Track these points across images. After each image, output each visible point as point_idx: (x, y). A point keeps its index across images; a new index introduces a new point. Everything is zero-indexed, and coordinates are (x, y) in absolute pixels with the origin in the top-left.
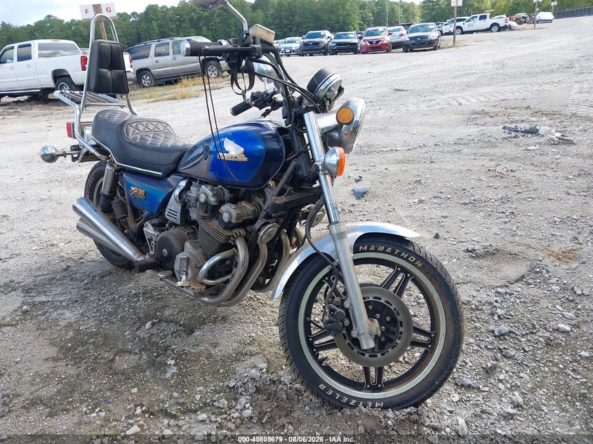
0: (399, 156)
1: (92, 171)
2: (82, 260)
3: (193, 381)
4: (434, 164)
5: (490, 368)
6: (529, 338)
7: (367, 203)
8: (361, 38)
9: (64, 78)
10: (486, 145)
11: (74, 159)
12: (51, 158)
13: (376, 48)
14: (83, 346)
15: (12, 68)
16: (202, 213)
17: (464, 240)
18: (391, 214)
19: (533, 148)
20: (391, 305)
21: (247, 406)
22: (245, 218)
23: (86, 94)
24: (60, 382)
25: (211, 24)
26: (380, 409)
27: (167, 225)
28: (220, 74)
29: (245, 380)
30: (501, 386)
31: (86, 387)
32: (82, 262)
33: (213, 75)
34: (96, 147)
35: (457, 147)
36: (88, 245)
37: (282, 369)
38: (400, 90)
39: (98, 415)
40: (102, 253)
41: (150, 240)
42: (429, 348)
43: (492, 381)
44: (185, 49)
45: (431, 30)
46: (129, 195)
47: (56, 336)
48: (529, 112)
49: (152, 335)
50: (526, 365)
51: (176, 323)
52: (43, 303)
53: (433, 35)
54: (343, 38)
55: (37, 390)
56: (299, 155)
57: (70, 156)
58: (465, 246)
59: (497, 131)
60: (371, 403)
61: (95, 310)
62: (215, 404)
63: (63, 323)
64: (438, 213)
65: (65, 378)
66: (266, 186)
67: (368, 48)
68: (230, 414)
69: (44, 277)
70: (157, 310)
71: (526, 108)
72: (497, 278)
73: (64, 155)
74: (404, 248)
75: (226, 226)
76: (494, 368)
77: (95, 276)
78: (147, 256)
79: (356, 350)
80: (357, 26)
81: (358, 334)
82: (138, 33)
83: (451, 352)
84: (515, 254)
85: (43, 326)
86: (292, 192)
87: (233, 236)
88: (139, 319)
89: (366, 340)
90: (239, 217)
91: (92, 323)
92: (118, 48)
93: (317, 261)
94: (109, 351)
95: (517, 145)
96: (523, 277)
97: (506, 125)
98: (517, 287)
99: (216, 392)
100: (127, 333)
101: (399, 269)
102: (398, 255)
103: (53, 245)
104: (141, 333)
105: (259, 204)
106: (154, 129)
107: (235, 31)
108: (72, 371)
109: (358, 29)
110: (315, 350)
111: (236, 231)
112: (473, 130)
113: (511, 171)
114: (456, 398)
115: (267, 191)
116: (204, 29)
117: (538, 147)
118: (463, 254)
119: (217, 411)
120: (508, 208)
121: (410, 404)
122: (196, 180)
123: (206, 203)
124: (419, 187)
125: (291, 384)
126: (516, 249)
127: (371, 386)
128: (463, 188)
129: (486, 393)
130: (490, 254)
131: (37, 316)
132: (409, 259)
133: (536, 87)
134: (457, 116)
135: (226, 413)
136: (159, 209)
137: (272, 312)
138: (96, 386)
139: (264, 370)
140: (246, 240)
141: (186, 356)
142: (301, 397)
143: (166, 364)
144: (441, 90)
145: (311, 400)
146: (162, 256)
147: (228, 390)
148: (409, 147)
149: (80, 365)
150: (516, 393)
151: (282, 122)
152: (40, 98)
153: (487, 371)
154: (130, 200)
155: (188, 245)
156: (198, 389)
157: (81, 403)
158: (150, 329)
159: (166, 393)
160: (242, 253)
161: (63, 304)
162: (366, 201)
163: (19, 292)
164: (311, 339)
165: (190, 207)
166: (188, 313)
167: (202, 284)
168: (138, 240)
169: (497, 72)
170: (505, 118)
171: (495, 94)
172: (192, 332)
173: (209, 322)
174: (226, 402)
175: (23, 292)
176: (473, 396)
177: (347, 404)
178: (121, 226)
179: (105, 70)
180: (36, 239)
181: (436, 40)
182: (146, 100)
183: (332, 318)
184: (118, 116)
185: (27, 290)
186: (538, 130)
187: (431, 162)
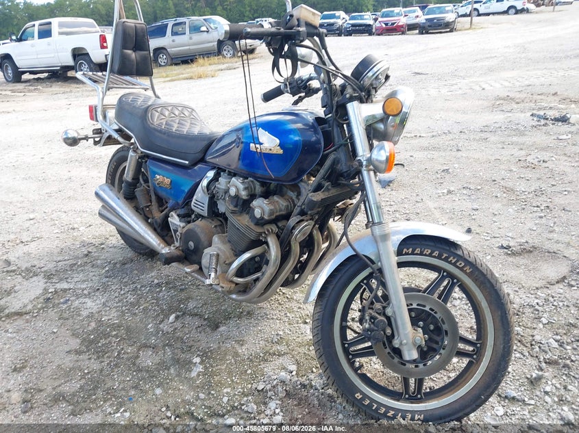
0: (424, 142)
1: (114, 156)
2: (102, 246)
3: (220, 382)
4: (460, 153)
5: (535, 378)
6: (575, 346)
7: (394, 193)
8: (376, 20)
9: (82, 57)
10: (514, 133)
11: (96, 143)
12: (73, 142)
13: (392, 30)
14: (106, 339)
15: (33, 46)
16: (232, 207)
17: (498, 235)
18: (419, 205)
19: (564, 137)
20: (436, 313)
21: (277, 411)
22: (278, 214)
23: (109, 76)
24: (82, 377)
25: (226, 3)
26: (420, 422)
27: (193, 216)
28: (236, 53)
29: (275, 383)
30: (547, 398)
31: (109, 384)
32: (103, 248)
33: (229, 55)
34: (119, 131)
35: (483, 135)
36: (108, 230)
37: (312, 372)
38: (419, 74)
39: (122, 416)
40: (123, 239)
41: (176, 231)
42: (474, 359)
43: (538, 393)
44: (224, 32)
45: (447, 12)
46: (153, 184)
47: (78, 327)
48: (557, 99)
49: (176, 329)
50: (573, 377)
51: (201, 316)
52: (65, 290)
53: (450, 17)
54: (358, 19)
55: (60, 386)
56: (339, 148)
57: (92, 139)
58: (499, 242)
59: (525, 118)
60: (410, 416)
61: (117, 299)
62: (243, 407)
63: (85, 313)
64: (468, 205)
65: (88, 373)
66: (301, 181)
67: (383, 29)
68: (259, 420)
69: (64, 262)
70: (180, 302)
71: (553, 95)
72: (535, 277)
73: (86, 138)
74: (452, 252)
75: (257, 222)
76: (539, 378)
77: (116, 263)
78: (172, 248)
79: (396, 360)
80: (370, 7)
81: (401, 344)
82: (155, 12)
83: (499, 365)
84: (554, 253)
85: (65, 315)
86: (330, 187)
87: (265, 233)
88: (163, 311)
89: (409, 350)
90: (271, 213)
91: (114, 314)
92: (142, 29)
93: (355, 263)
94: (132, 345)
95: (547, 133)
96: (564, 278)
97: (534, 112)
98: (559, 289)
99: (244, 394)
100: (150, 326)
101: (445, 274)
102: (446, 260)
103: (74, 229)
104: (165, 327)
105: (292, 198)
106: (179, 114)
107: (250, 11)
108: (95, 366)
109: (372, 10)
110: (350, 357)
111: (268, 227)
112: (499, 118)
113: (544, 161)
114: (501, 411)
115: (302, 185)
116: (219, 8)
117: (570, 136)
118: (497, 250)
119: (245, 415)
120: (542, 201)
121: (453, 417)
122: (224, 171)
123: (237, 197)
124: (447, 176)
125: (322, 389)
126: (554, 247)
127: (410, 396)
128: (493, 178)
129: (532, 407)
130: (526, 251)
131: (59, 304)
132: (458, 264)
133: (561, 73)
134: (481, 102)
135: (255, 419)
136: (185, 200)
137: (299, 308)
138: (120, 384)
139: (294, 373)
140: (278, 237)
141: (212, 354)
142: (333, 404)
143: (190, 362)
144: (462, 75)
145: (344, 408)
146: (188, 249)
147: (256, 393)
148: (434, 134)
149: (103, 360)
150: (565, 408)
151: (321, 112)
152: (59, 75)
153: (532, 382)
154: (155, 189)
155: (216, 239)
156: (225, 390)
157: (105, 402)
158: (174, 322)
159: (192, 394)
160: (274, 251)
161: (85, 292)
162: (392, 190)
163: (40, 277)
164: (346, 345)
165: (218, 199)
166: (212, 306)
167: (232, 282)
168: (162, 230)
169: (519, 55)
170: (532, 105)
171: (520, 79)
172: (217, 327)
173: (235, 317)
174: (255, 407)
175: (44, 278)
176: (518, 409)
177: (385, 415)
178: (145, 215)
179: (129, 52)
180: (57, 222)
181: (453, 22)
182: (163, 80)
183: (372, 326)
184: (142, 99)
185: (49, 276)
186: (569, 119)
187: (458, 150)
